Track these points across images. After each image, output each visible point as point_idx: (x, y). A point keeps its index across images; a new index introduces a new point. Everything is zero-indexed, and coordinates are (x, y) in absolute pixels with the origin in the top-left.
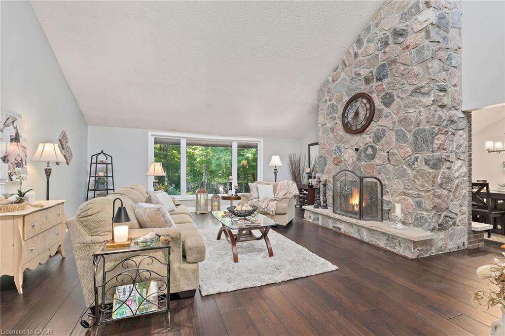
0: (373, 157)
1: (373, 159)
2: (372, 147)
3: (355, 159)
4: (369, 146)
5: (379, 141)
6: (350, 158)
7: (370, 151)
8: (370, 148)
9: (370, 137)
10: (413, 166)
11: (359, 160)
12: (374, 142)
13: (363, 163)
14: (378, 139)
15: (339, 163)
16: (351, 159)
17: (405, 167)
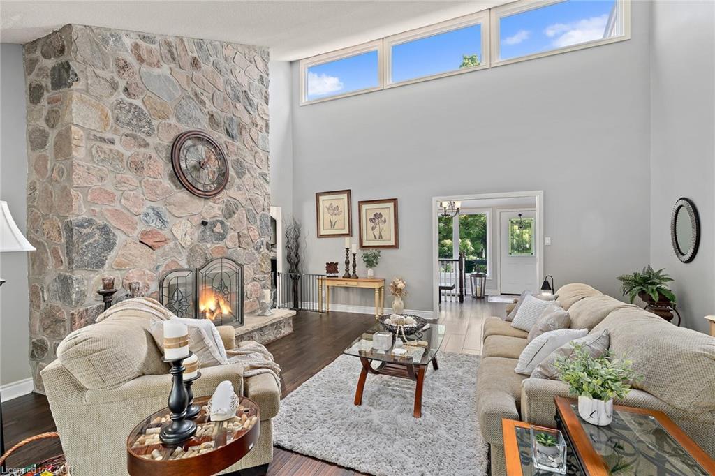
0: (222, 237)
1: (222, 240)
2: (222, 223)
3: (195, 237)
4: (218, 221)
5: (230, 216)
6: (187, 236)
7: (218, 229)
8: (219, 223)
9: (219, 209)
10: (261, 250)
11: (203, 239)
12: (225, 217)
13: (209, 245)
14: (230, 214)
15: (159, 244)
16: (188, 238)
17: (253, 251)
